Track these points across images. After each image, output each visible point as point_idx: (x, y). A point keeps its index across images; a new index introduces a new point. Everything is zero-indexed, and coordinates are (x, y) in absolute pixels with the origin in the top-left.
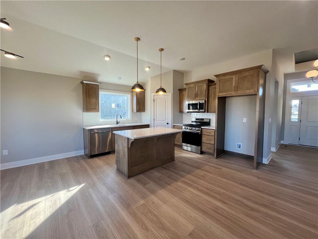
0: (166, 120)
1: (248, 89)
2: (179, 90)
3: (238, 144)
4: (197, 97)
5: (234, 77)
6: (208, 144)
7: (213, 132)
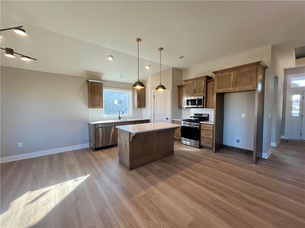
0: (165, 116)
1: (246, 85)
2: (178, 86)
3: (237, 139)
4: (196, 93)
5: (232, 73)
6: (207, 139)
7: (211, 127)
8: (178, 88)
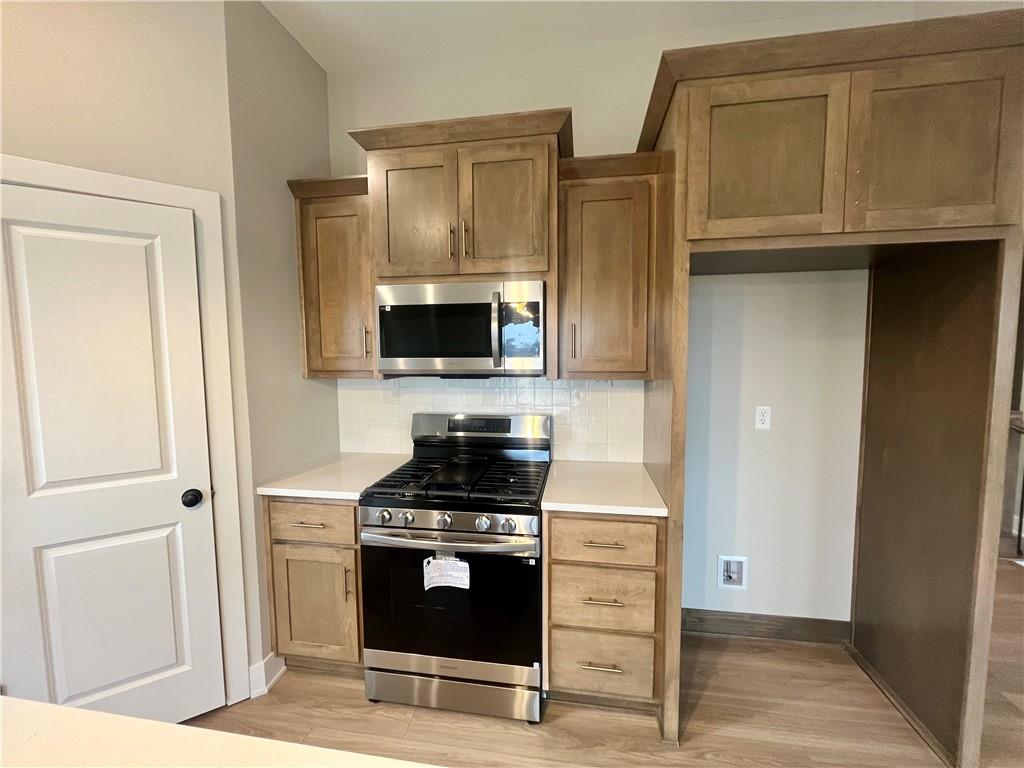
2: (295, 186)
4: (472, 254)
5: (837, 86)
6: (603, 638)
7: (641, 538)
8: (291, 204)
